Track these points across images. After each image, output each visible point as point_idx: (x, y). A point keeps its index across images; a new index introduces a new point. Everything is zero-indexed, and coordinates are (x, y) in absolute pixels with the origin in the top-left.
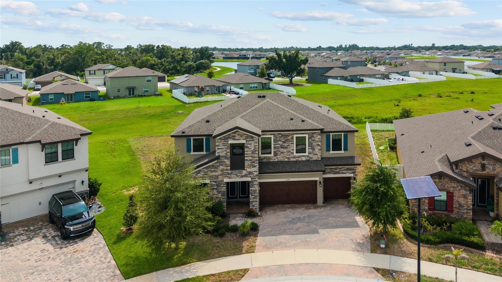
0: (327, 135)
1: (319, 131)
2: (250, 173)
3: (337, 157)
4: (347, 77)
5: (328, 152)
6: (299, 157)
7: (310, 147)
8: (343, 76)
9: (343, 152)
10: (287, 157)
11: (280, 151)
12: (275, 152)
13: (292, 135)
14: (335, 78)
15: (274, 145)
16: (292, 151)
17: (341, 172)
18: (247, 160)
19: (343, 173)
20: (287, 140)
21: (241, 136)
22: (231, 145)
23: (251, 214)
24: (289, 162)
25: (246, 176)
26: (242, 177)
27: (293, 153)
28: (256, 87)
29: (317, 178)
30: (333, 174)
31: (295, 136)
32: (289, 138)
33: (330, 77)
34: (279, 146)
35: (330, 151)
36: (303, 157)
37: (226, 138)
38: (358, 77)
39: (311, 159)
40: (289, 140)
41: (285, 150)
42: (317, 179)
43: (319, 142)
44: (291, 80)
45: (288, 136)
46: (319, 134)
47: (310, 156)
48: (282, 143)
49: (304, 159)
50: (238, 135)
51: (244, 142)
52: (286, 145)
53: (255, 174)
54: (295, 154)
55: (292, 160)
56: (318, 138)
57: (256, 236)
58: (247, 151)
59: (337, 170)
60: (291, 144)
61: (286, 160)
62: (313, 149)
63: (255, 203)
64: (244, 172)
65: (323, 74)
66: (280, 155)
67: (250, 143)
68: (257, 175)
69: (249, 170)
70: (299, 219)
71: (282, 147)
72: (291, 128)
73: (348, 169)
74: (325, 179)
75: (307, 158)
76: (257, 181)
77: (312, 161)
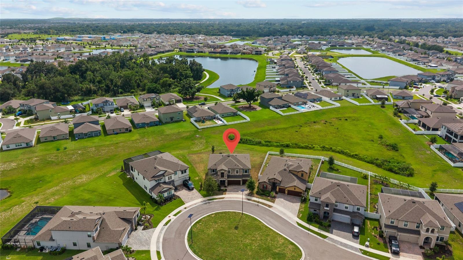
0: (243, 170)
2: (225, 178)
3: (246, 175)
5: (243, 173)
7: (239, 172)
9: (247, 173)
10: (234, 174)
15: (231, 172)
18: (225, 176)
22: (221, 173)
23: (226, 187)
24: (234, 176)
26: (223, 179)
28: (230, 114)
29: (241, 179)
30: (245, 178)
36: (238, 174)
37: (220, 171)
48: (233, 171)
50: (223, 170)
54: (236, 174)
56: (241, 170)
57: (226, 192)
58: (225, 174)
60: (235, 171)
63: (226, 184)
66: (232, 174)
67: (225, 172)
68: (227, 179)
70: (236, 189)
72: (235, 168)
74: (243, 180)
77: (240, 175)
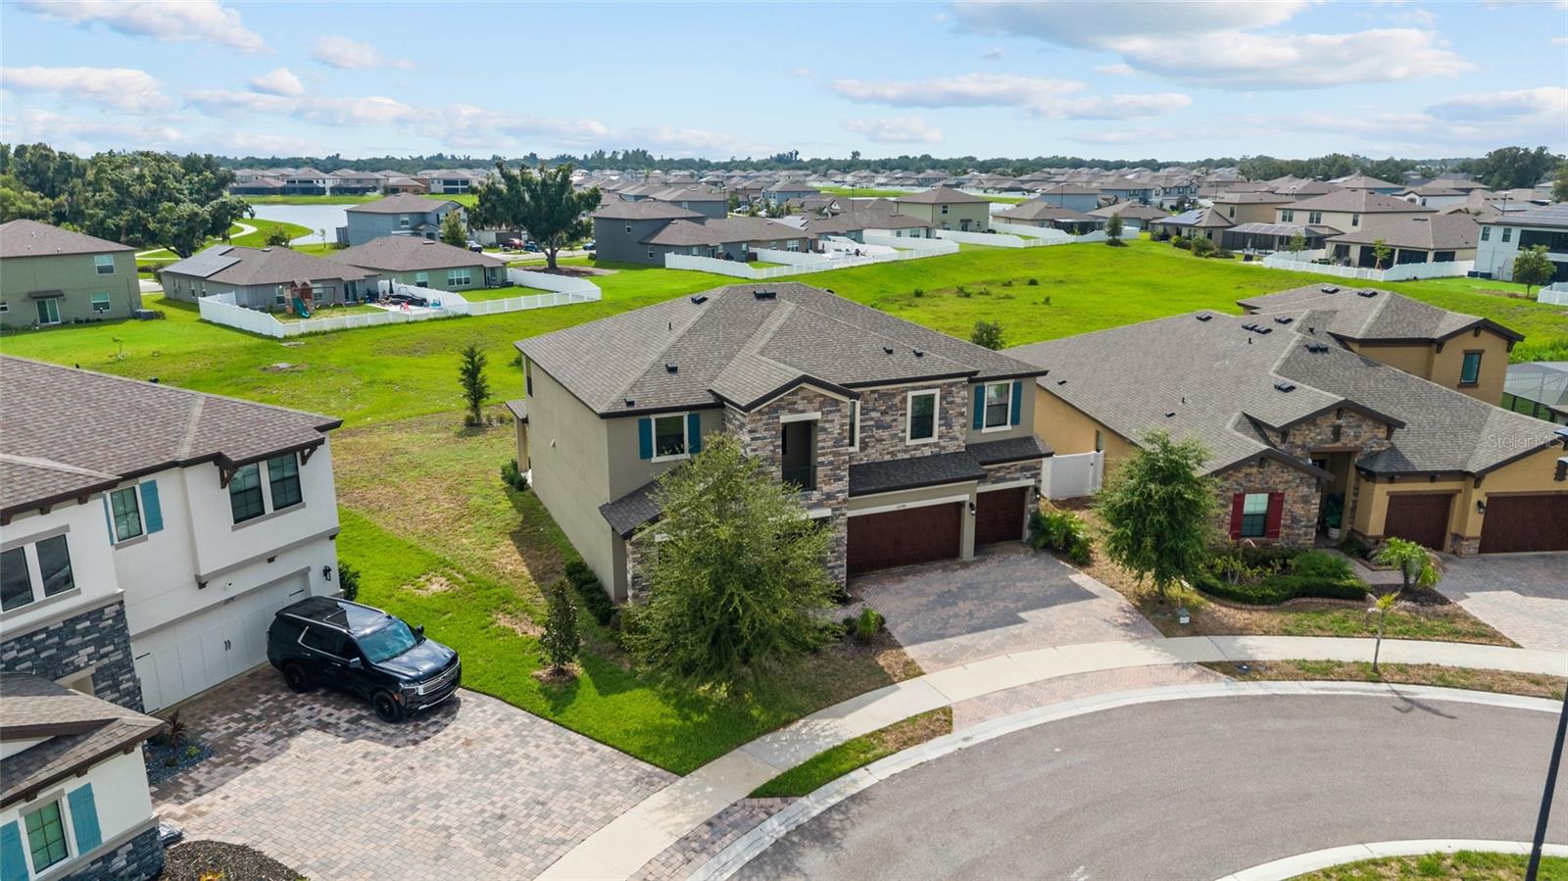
0: (977, 388)
1: (966, 379)
2: (829, 496)
3: (997, 442)
4: (716, 247)
5: (977, 431)
6: (917, 447)
7: (942, 422)
8: (707, 246)
9: (1008, 427)
10: (891, 450)
11: (873, 436)
12: (862, 441)
13: (903, 392)
14: (686, 250)
15: (861, 421)
16: (901, 435)
17: (1008, 476)
18: (822, 464)
19: (1013, 479)
20: (890, 408)
21: (810, 401)
24: (895, 464)
25: (819, 505)
26: (810, 507)
27: (903, 440)
28: (467, 281)
29: (964, 495)
30: (993, 483)
31: (910, 394)
32: (897, 400)
33: (669, 248)
34: (872, 423)
35: (981, 427)
36: (925, 447)
37: (775, 410)
38: (744, 246)
39: (943, 452)
40: (896, 405)
41: (885, 434)
42: (965, 497)
43: (964, 405)
44: (551, 258)
45: (893, 395)
46: (964, 386)
47: (942, 443)
48: (878, 415)
49: (927, 452)
50: (803, 398)
51: (817, 416)
52: (888, 418)
53: (841, 496)
54: (909, 442)
55: (900, 456)
56: (960, 396)
57: (894, 644)
58: (824, 441)
59: (1002, 474)
60: (901, 415)
61: (888, 458)
62: (949, 426)
63: (838, 571)
64: (816, 496)
65: (647, 237)
66: (873, 447)
67: (829, 418)
68: (845, 501)
69: (826, 489)
71: (879, 426)
72: (903, 375)
73: (1023, 469)
75: (934, 450)
76: (844, 515)
77: (946, 455)
